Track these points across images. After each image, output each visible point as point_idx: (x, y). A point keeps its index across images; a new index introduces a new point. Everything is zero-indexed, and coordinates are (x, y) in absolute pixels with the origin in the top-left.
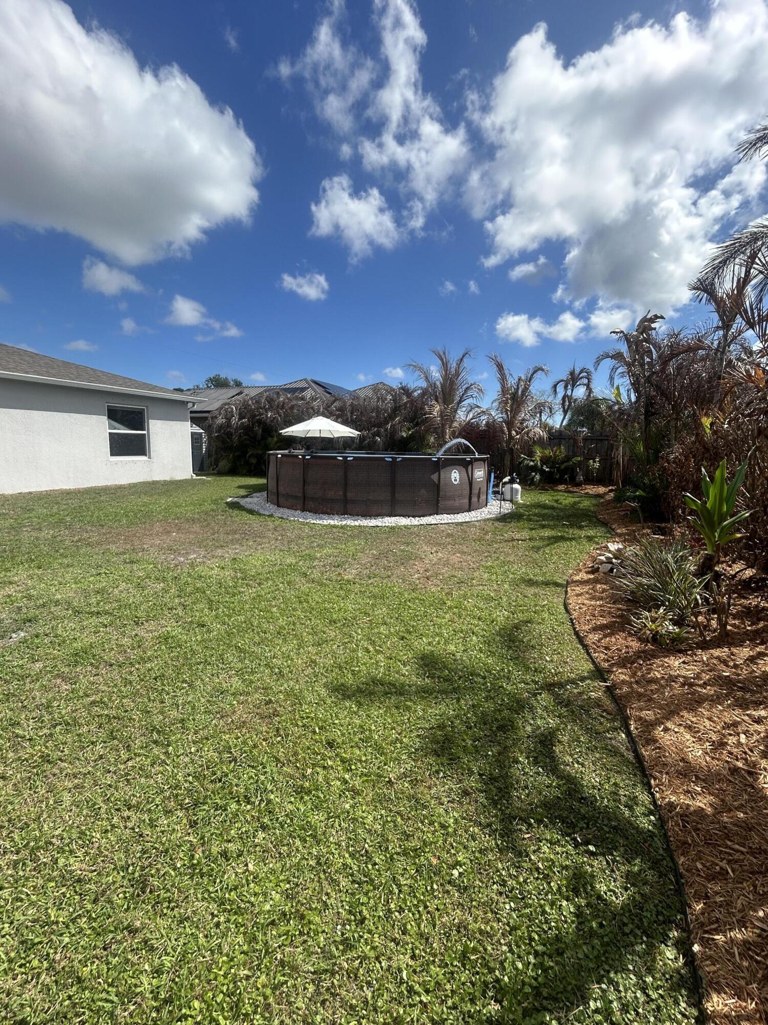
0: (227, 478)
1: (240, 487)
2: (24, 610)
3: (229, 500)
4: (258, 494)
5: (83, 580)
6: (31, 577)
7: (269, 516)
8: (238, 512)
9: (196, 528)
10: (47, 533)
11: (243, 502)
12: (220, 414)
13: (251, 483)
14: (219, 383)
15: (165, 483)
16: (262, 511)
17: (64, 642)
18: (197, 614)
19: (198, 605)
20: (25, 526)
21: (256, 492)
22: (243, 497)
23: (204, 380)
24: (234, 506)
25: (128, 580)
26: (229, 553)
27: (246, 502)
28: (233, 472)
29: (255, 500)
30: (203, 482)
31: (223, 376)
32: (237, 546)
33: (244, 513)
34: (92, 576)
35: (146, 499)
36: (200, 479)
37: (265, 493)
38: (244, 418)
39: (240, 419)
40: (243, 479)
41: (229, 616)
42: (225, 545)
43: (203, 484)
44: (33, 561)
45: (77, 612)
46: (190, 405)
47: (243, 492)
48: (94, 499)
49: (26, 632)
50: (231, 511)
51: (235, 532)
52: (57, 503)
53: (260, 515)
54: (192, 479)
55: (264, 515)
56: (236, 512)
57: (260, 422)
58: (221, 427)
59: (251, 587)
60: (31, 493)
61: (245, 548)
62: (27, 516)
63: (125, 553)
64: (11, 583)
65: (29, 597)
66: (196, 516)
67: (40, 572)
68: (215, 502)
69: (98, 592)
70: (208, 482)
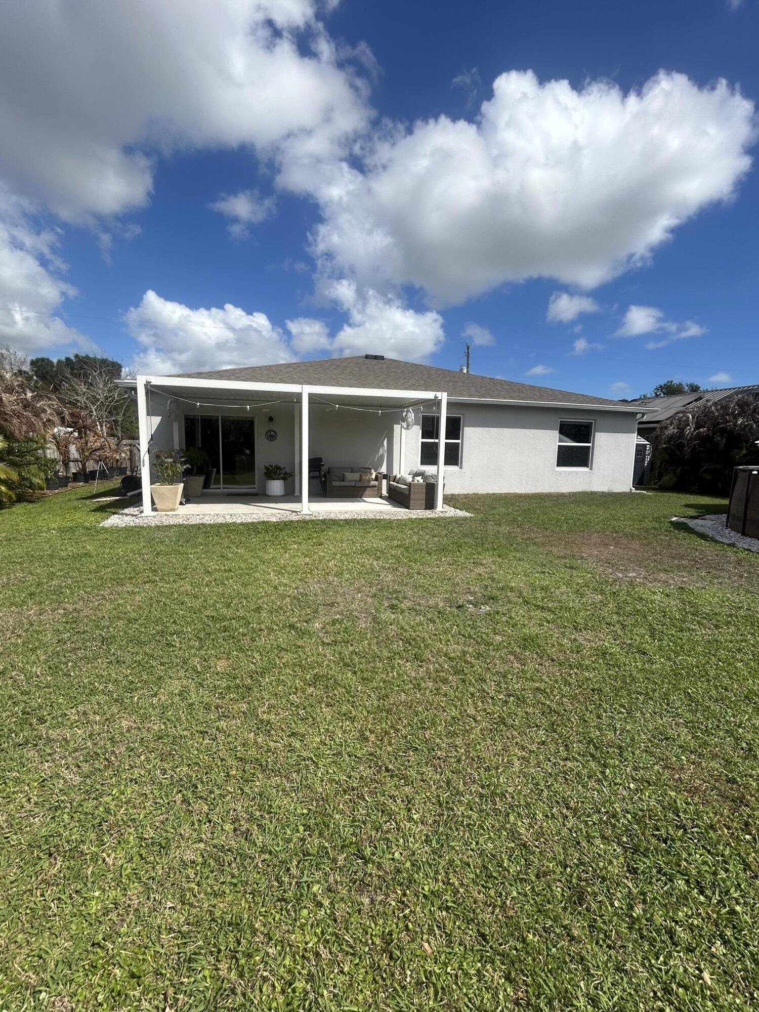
0: (671, 494)
1: (687, 506)
2: (490, 589)
3: (674, 519)
4: (713, 517)
5: (531, 575)
6: (494, 563)
7: (729, 545)
8: (686, 534)
9: (635, 545)
10: (505, 529)
11: (692, 523)
12: (672, 423)
13: (703, 503)
14: (670, 390)
15: (603, 495)
16: (718, 538)
17: (516, 625)
18: (638, 639)
19: (638, 629)
20: (490, 521)
21: (712, 513)
22: (692, 517)
23: (653, 389)
24: (681, 527)
25: (568, 584)
26: (676, 579)
27: (696, 524)
28: (679, 487)
29: (709, 523)
30: (643, 497)
31: (676, 381)
32: (685, 574)
33: (694, 537)
34: (538, 572)
35: (585, 509)
36: (640, 493)
37: (724, 517)
38: (703, 427)
39: (696, 428)
40: (692, 496)
41: (677, 654)
42: (669, 569)
43: (643, 499)
44: (495, 550)
45: (526, 602)
46: (639, 416)
47: (692, 512)
48: (540, 503)
49: (491, 607)
50: (677, 531)
51: (682, 557)
52: (512, 505)
53: (716, 541)
54: (631, 493)
55: (722, 543)
56: (683, 534)
57: (723, 431)
58: (671, 438)
59: (705, 628)
60: (494, 494)
61: (695, 578)
62: (492, 512)
63: (565, 558)
64: (481, 564)
65: (493, 580)
66: (636, 532)
67: (500, 560)
68: (657, 519)
69: (543, 589)
70: (648, 497)
